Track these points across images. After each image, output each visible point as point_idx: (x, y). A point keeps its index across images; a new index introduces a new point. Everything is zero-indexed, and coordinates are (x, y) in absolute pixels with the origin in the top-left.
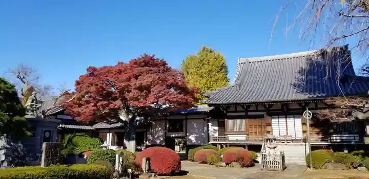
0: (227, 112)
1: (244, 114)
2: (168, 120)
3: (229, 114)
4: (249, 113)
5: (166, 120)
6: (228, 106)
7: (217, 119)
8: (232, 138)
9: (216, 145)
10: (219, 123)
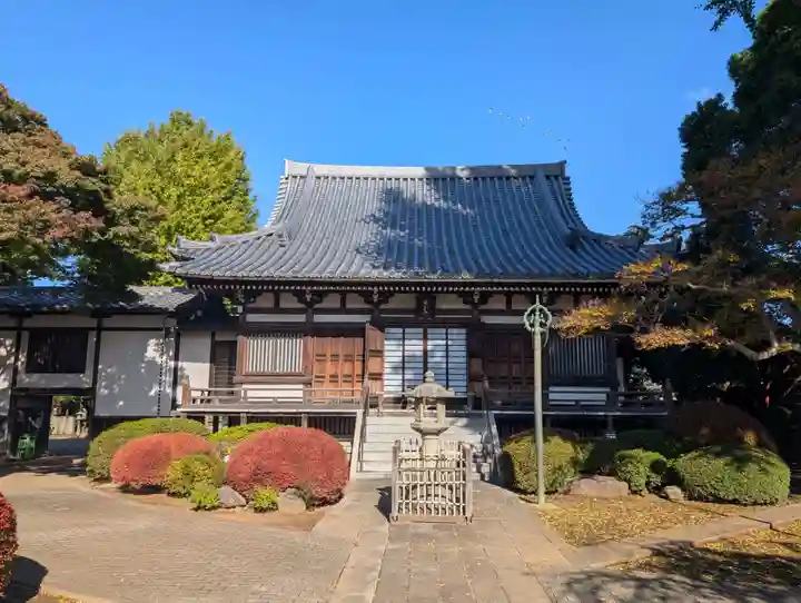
0: (247, 311)
1: (301, 318)
2: (26, 329)
3: (251, 318)
4: (319, 318)
5: (19, 330)
6: (251, 289)
7: (210, 333)
8: (258, 395)
9: (199, 417)
10: (215, 346)
